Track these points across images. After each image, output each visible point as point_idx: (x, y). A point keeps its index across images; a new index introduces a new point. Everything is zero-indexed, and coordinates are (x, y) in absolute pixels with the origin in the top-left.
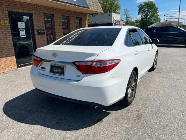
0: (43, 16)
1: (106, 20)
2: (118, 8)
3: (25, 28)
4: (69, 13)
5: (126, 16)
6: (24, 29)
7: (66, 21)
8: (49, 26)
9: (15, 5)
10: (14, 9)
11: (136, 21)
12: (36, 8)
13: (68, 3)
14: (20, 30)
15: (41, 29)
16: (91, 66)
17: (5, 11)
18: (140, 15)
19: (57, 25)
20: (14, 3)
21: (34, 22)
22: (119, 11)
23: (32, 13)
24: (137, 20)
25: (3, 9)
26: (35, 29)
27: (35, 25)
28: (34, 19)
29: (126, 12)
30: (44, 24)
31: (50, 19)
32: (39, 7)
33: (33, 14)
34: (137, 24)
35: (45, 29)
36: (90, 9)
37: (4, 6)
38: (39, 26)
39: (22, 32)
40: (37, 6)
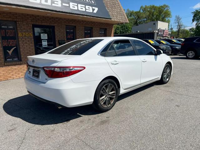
0: (65, 28)
1: (150, 29)
2: (168, 15)
3: (47, 38)
4: (92, 25)
5: (177, 24)
6: (46, 40)
7: (89, 32)
8: (71, 37)
9: (38, 19)
10: (38, 23)
11: (190, 29)
12: (59, 20)
13: (86, 15)
14: (42, 40)
15: (63, 40)
16: (54, 71)
17: (29, 25)
18: (195, 23)
19: (78, 36)
20: (38, 18)
21: (56, 33)
22: (169, 18)
23: (54, 25)
24: (192, 28)
25: (28, 23)
26: (56, 40)
27: (56, 36)
28: (56, 30)
29: (178, 19)
30: (66, 35)
31: (72, 31)
32: (61, 20)
33: (55, 27)
34: (192, 33)
35: (66, 40)
36: (113, 20)
37: (29, 20)
38: (60, 37)
39: (44, 42)
40: (59, 19)
